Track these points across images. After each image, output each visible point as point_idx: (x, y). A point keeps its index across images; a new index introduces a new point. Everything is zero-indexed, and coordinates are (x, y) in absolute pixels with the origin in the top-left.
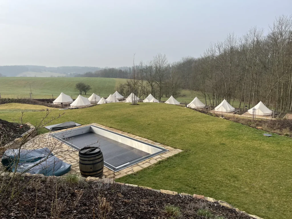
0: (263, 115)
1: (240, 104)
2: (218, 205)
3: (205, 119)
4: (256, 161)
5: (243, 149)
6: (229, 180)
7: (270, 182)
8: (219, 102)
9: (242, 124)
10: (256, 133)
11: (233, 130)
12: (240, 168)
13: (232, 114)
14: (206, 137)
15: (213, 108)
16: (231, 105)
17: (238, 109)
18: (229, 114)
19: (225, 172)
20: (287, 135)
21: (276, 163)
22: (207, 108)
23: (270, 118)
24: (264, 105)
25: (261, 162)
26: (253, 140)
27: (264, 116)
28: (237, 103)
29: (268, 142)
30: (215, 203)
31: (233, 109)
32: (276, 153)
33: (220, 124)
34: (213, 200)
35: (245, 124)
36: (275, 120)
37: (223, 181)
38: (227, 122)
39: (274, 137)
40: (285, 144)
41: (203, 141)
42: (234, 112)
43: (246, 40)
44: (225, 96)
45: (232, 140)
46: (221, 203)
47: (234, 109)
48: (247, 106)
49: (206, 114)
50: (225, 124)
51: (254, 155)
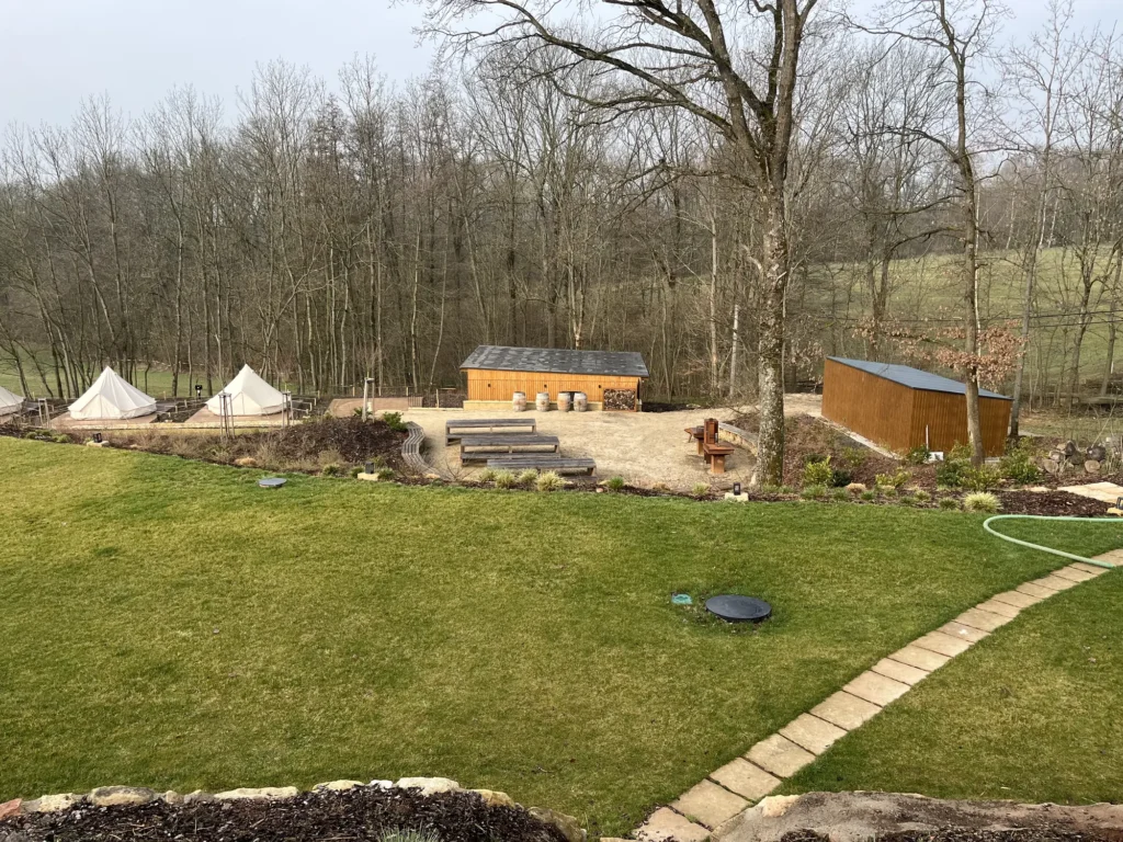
0: (260, 413)
1: (176, 381)
2: (90, 810)
3: (20, 458)
4: (241, 583)
5: (189, 550)
6: (144, 689)
7: (291, 646)
8: (84, 380)
9: (182, 456)
10: (234, 482)
11: (147, 486)
12: (184, 628)
13: (146, 425)
14: (27, 537)
15: (60, 405)
16: (141, 389)
17: (169, 400)
18: (135, 426)
19: (124, 664)
20: (332, 471)
21: (305, 573)
22: (30, 412)
23: (281, 422)
24: (258, 378)
25: (255, 585)
26: (225, 510)
27: (264, 415)
28: (162, 379)
29: (276, 507)
30: (75, 807)
31: (148, 403)
32: (302, 538)
33: (90, 473)
34: (67, 798)
35: (192, 457)
36: (297, 427)
37: (119, 700)
38: (122, 459)
39: (293, 485)
40: (328, 502)
41: (17, 559)
42: (153, 413)
43: (163, 134)
44: (108, 354)
45: (144, 528)
46: (103, 797)
47: (153, 401)
48: (201, 388)
49: (23, 437)
50: (114, 469)
51: (231, 563)
